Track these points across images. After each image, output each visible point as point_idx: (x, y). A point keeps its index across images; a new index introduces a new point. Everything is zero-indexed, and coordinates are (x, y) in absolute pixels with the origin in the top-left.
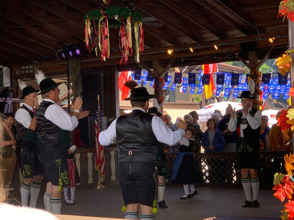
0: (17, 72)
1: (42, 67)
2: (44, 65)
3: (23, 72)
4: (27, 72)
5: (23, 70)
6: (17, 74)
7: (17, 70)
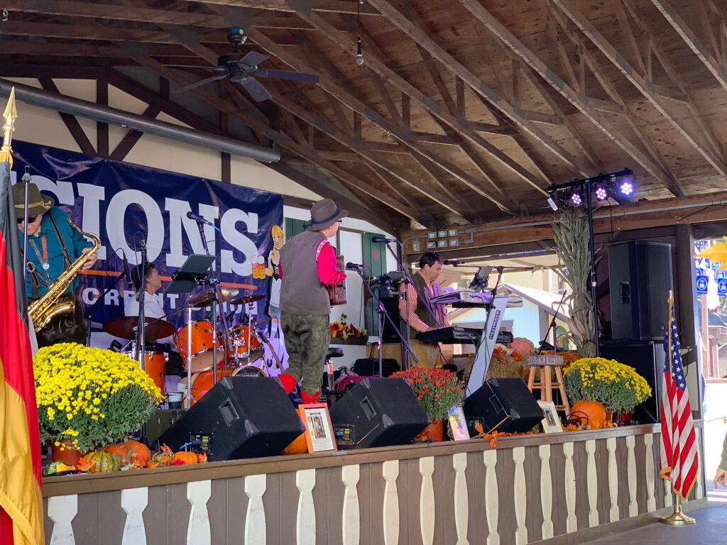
0: (414, 245)
1: (481, 232)
2: (485, 229)
3: (430, 245)
4: (442, 244)
5: (431, 241)
6: (415, 249)
7: (414, 242)
